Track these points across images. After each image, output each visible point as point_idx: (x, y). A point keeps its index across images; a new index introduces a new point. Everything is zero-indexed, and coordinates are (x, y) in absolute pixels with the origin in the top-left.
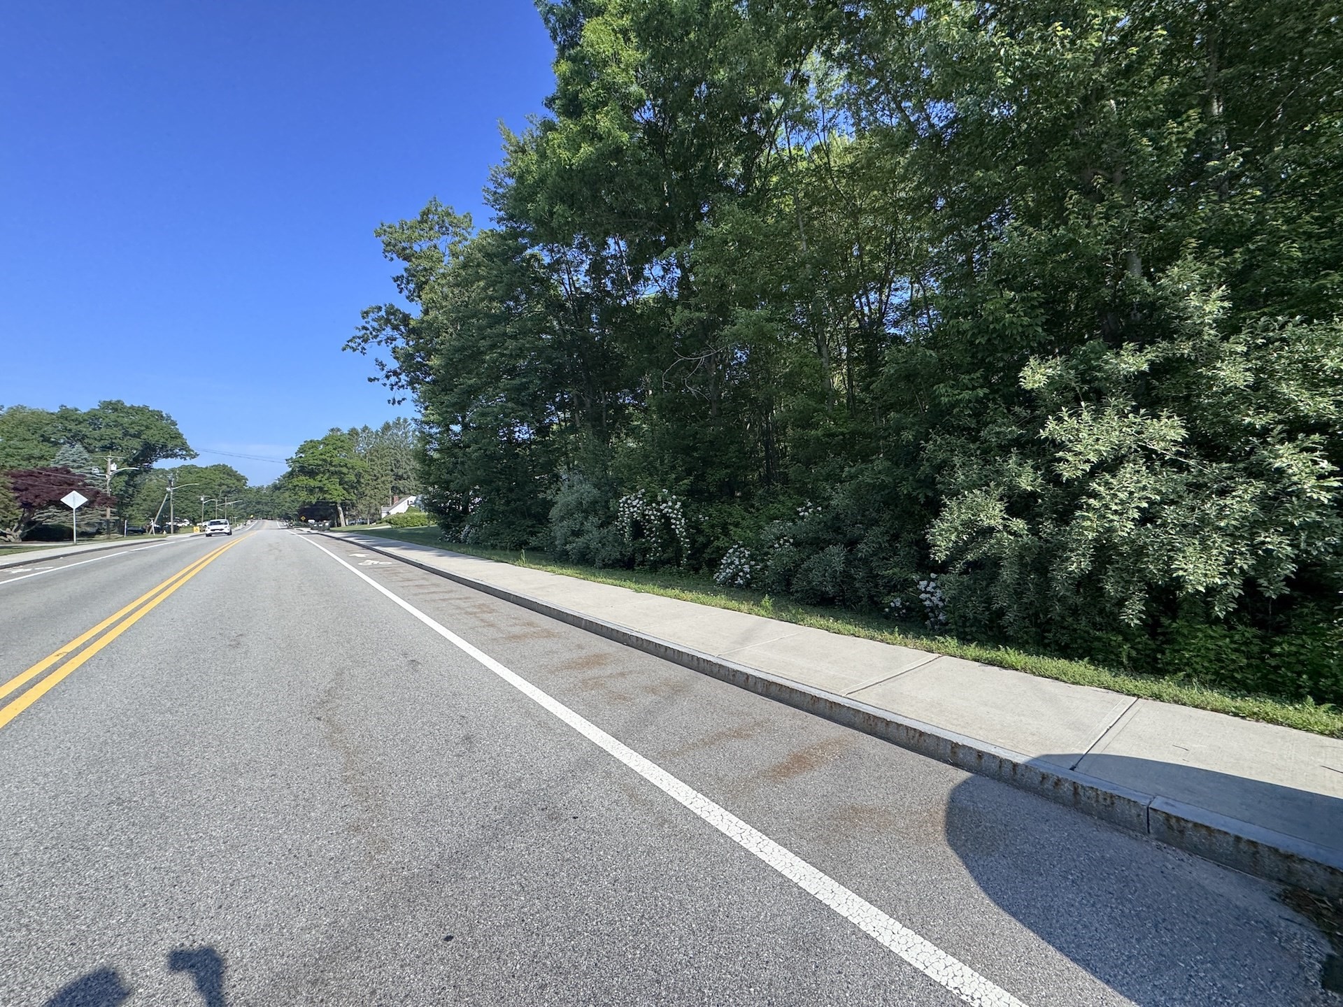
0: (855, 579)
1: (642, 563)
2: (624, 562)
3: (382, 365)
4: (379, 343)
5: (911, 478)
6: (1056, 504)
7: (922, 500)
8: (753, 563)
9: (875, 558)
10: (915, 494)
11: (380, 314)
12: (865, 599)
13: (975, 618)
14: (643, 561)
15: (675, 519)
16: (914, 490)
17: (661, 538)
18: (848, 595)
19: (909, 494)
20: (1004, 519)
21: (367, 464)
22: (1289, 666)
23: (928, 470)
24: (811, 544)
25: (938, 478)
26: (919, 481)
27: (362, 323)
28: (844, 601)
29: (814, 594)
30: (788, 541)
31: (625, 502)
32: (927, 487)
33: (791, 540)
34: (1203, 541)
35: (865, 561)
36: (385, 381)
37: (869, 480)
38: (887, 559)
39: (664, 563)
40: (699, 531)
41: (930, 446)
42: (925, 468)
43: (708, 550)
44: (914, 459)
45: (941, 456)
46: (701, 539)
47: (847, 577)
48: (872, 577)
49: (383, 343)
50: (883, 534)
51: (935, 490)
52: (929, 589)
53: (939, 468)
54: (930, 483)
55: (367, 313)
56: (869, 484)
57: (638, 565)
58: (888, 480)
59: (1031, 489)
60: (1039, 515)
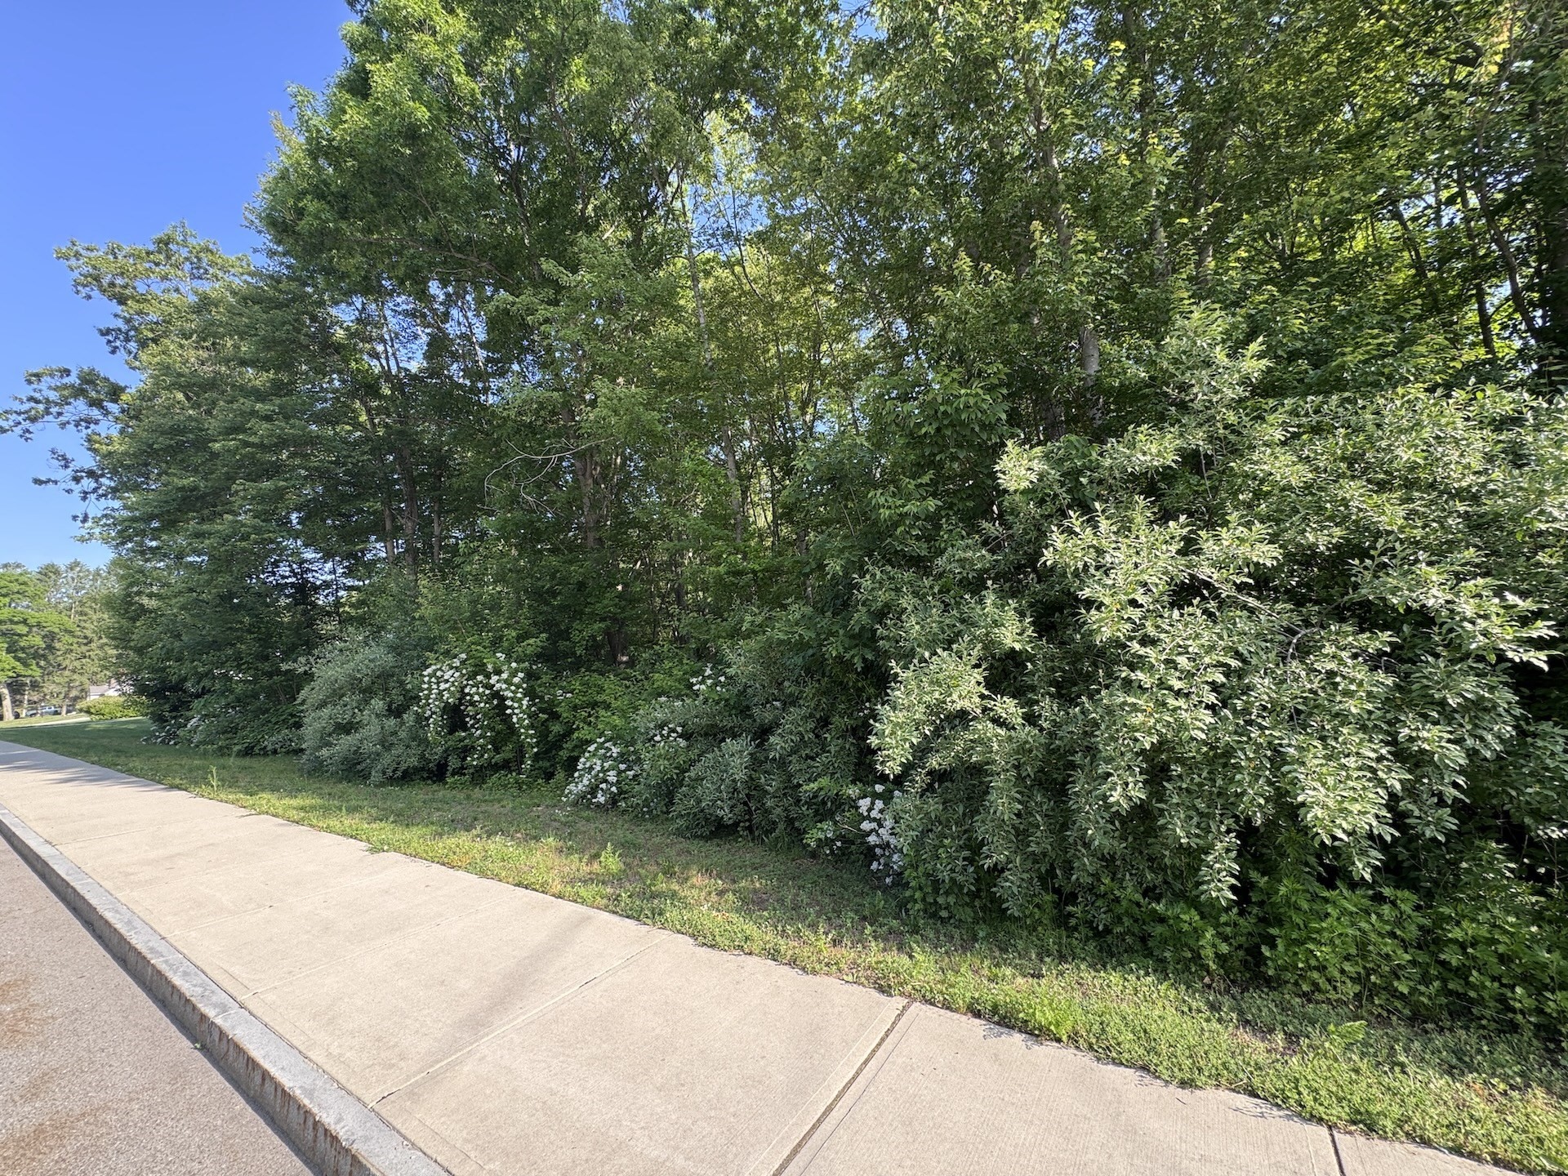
0: (766, 791)
1: (460, 771)
2: (430, 771)
3: (66, 462)
4: (63, 425)
5: (841, 632)
6: (1053, 670)
7: (859, 667)
8: (622, 767)
9: (794, 758)
10: (848, 656)
11: (66, 380)
12: (781, 826)
13: (953, 880)
14: (462, 768)
15: (512, 699)
16: (846, 650)
17: (492, 729)
18: (757, 818)
19: (839, 657)
20: (982, 697)
21: (71, 622)
23: (865, 620)
24: (706, 734)
25: (880, 631)
26: (853, 637)
27: (29, 391)
28: (750, 829)
29: (707, 820)
30: (673, 731)
31: (433, 675)
32: (865, 645)
33: (679, 729)
35: (782, 763)
36: (72, 485)
37: (782, 636)
38: (813, 759)
39: (496, 768)
40: (555, 716)
41: (866, 582)
42: (860, 617)
43: (568, 745)
44: (845, 605)
45: (883, 596)
46: (556, 728)
47: (754, 790)
48: (791, 788)
49: (71, 427)
50: (805, 718)
51: (876, 650)
52: (874, 814)
53: (880, 615)
54: (867, 638)
55: (37, 375)
56: (781, 642)
57: (453, 775)
58: (808, 635)
59: (1018, 647)
60: (1033, 689)
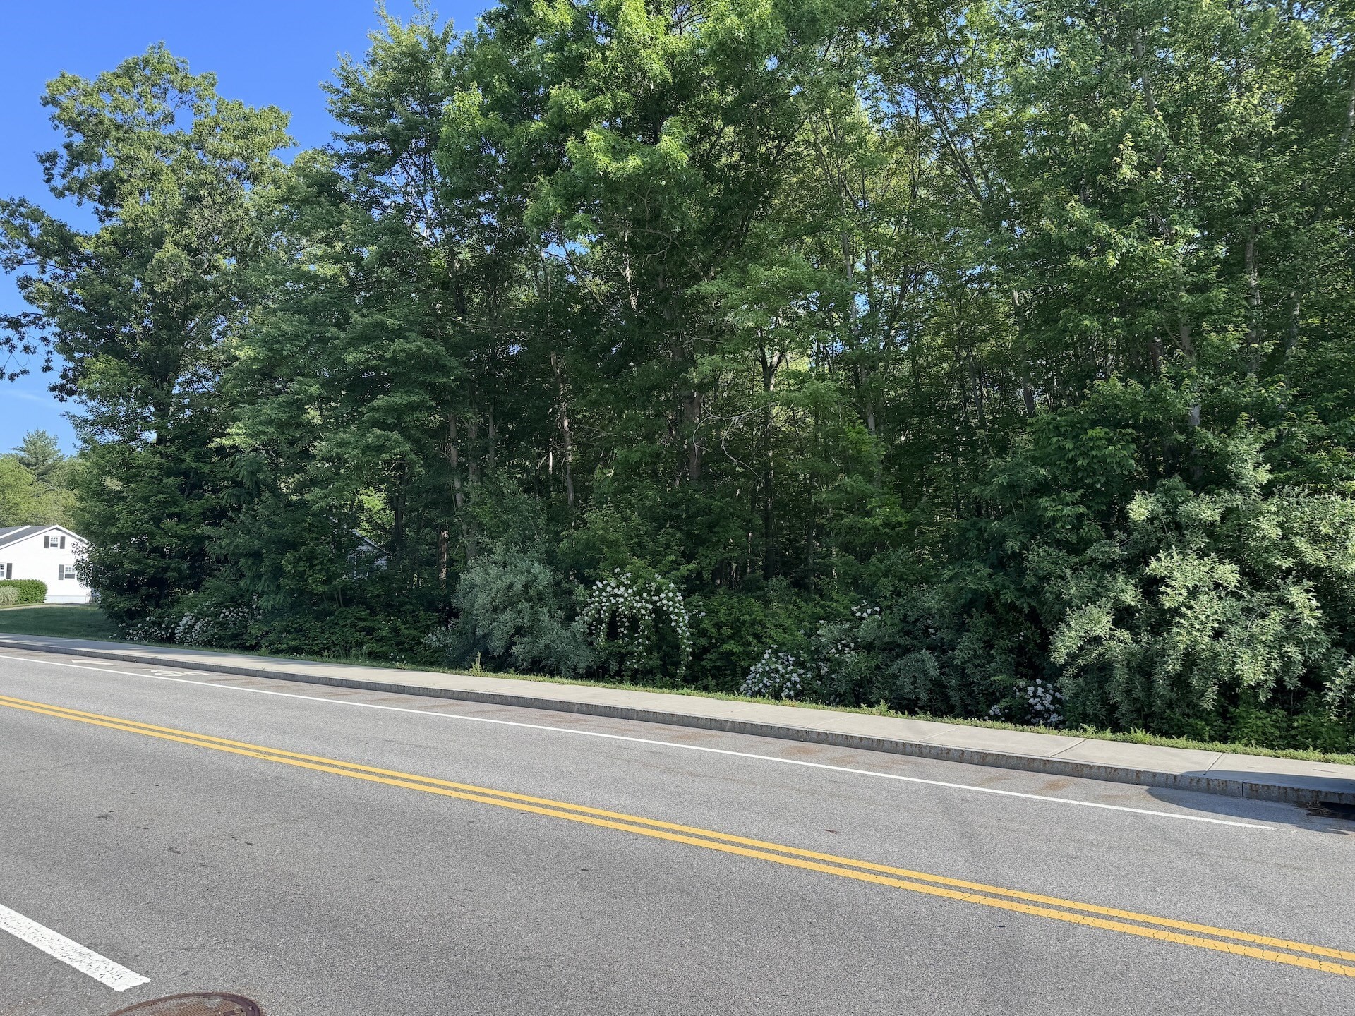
5: (1012, 586)
6: (1150, 618)
7: (1027, 610)
8: (801, 671)
10: (1018, 602)
12: (959, 708)
13: (1094, 714)
18: (937, 705)
20: (1111, 629)
22: (1301, 733)
23: (1034, 580)
26: (1023, 591)
30: (847, 646)
31: (603, 589)
33: (851, 645)
34: (1253, 650)
39: (647, 673)
41: (1033, 556)
42: (1030, 578)
44: (1017, 568)
45: (1047, 567)
46: (702, 642)
47: (937, 686)
48: (965, 685)
50: (977, 640)
51: (1038, 600)
53: (1046, 578)
59: (1133, 604)
60: (1138, 627)
